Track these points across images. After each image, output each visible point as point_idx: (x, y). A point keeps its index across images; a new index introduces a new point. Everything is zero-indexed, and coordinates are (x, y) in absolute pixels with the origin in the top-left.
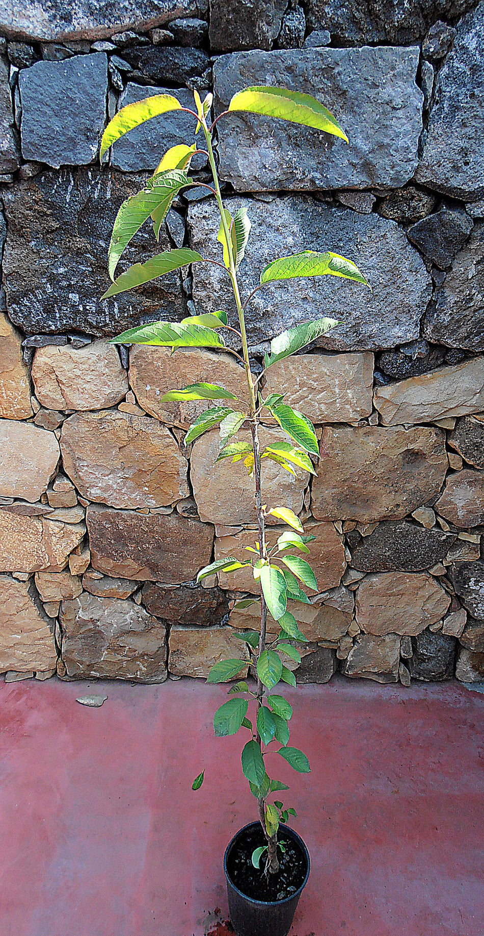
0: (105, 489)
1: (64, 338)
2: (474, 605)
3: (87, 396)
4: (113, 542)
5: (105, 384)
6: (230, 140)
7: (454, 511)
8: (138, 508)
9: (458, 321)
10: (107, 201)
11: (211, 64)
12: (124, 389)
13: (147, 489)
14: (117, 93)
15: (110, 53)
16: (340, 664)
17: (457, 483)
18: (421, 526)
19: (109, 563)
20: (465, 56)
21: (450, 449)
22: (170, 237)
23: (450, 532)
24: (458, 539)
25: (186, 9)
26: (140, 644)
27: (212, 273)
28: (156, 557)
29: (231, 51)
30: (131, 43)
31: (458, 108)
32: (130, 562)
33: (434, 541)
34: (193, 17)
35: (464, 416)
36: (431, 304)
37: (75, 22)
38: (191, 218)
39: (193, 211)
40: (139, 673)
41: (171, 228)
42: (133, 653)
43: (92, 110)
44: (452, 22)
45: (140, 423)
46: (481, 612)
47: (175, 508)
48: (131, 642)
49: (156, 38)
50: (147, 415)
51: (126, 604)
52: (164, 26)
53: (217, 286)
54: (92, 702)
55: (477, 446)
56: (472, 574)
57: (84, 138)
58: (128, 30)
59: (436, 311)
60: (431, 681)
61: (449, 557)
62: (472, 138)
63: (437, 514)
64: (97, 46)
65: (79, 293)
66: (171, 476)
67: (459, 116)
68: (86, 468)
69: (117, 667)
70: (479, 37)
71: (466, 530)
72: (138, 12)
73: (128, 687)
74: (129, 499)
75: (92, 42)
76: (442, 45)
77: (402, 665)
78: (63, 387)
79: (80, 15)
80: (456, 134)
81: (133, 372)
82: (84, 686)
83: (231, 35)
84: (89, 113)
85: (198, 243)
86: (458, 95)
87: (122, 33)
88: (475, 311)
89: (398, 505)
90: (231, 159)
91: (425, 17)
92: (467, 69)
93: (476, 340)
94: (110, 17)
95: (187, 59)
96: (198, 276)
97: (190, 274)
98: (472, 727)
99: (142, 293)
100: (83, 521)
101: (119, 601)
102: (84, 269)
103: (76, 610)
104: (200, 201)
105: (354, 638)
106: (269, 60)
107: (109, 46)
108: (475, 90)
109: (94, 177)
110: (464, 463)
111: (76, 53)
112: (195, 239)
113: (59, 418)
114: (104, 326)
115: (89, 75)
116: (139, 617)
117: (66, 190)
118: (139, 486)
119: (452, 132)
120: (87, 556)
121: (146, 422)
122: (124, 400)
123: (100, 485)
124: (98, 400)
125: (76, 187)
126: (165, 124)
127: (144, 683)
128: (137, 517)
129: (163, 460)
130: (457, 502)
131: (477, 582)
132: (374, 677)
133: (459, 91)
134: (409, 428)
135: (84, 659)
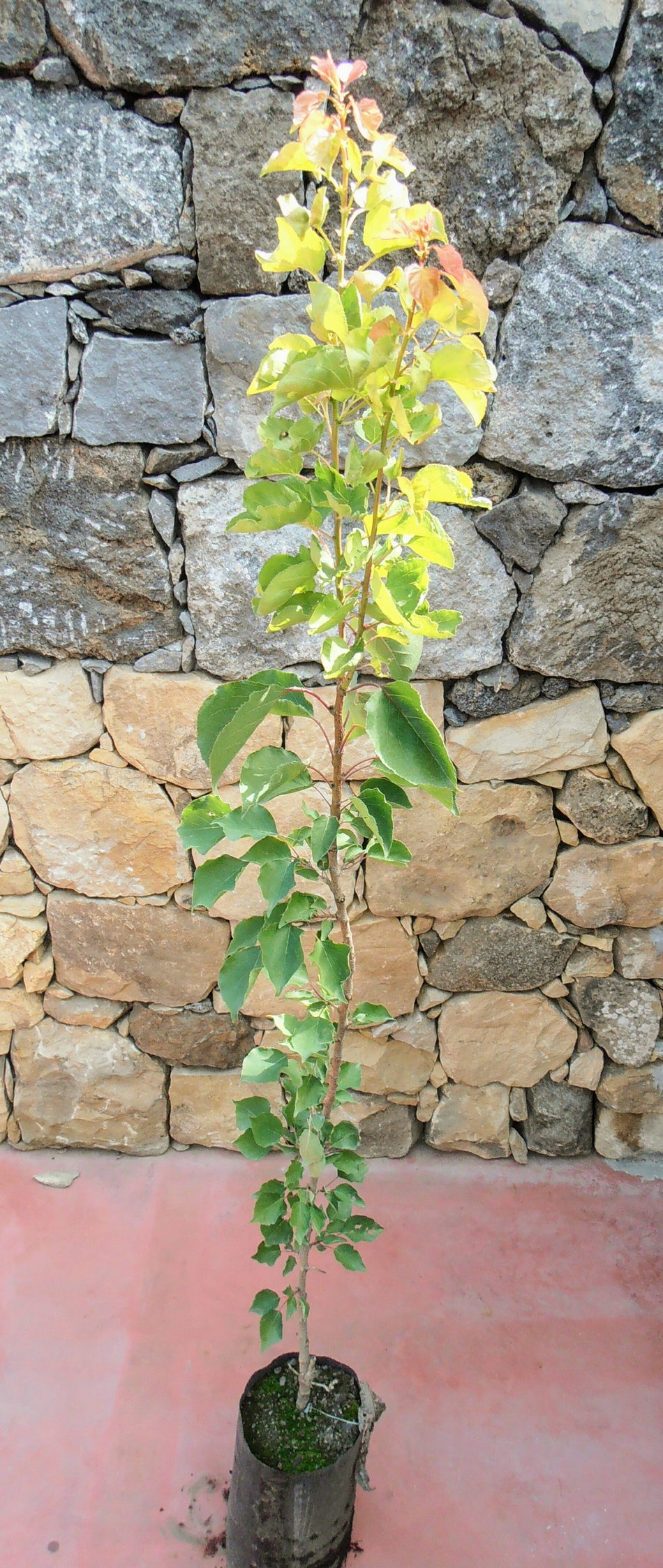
0: (73, 869)
1: (13, 661)
2: (612, 1042)
3: (45, 740)
4: (85, 944)
5: (70, 723)
6: (231, 407)
7: (571, 903)
8: (120, 897)
9: (553, 641)
10: (69, 483)
11: (202, 311)
12: (96, 731)
13: (131, 869)
14: (81, 346)
15: (69, 298)
16: (422, 1129)
17: (573, 864)
18: (525, 924)
19: (80, 975)
20: (535, 301)
21: (559, 815)
22: (154, 529)
23: (567, 933)
24: (580, 944)
25: (166, 246)
26: (127, 1096)
27: (211, 576)
28: (146, 968)
29: (226, 296)
30: (97, 286)
31: (530, 366)
32: (110, 974)
33: (545, 948)
34: (177, 254)
35: (576, 770)
36: (515, 616)
37: (23, 262)
38: (183, 504)
39: (184, 495)
40: (126, 1138)
41: (156, 518)
42: (117, 1109)
43: (48, 369)
44: (517, 258)
45: (120, 777)
46: (622, 1052)
47: (173, 897)
48: (114, 1092)
49: (129, 281)
50: (130, 766)
51: (106, 1037)
52: (139, 266)
53: (220, 594)
54: (55, 1180)
55: (595, 812)
56: (605, 995)
57: (36, 403)
58: (92, 271)
59: (521, 626)
60: (559, 1156)
61: (571, 971)
62: (554, 402)
63: (547, 908)
64: (53, 289)
65: (33, 602)
66: (165, 851)
67: (533, 375)
68: (45, 840)
69: (94, 1129)
70: (552, 277)
71: (591, 931)
72: (105, 250)
73: (111, 1160)
74: (107, 884)
75: (47, 284)
76: (504, 287)
77: (515, 1132)
78: (12, 727)
79: (30, 253)
80: (532, 398)
81: (109, 707)
82: (47, 1157)
83: (226, 277)
84: (43, 373)
85: (193, 537)
86: (529, 350)
87: (83, 274)
88: (577, 627)
89: (489, 895)
90: (233, 431)
91: (480, 254)
92: (539, 317)
93: (581, 665)
94: (68, 256)
95: (170, 305)
96: (193, 580)
97: (183, 577)
98: (613, 1223)
99: (119, 601)
100: (43, 914)
101: (97, 1032)
102: (39, 570)
103: (34, 1044)
104: (194, 482)
105: (440, 1090)
106: (276, 307)
107: (70, 291)
108: (552, 343)
109: (51, 451)
110: (581, 837)
111: (26, 298)
112: (188, 532)
113: (7, 770)
114: (68, 646)
115: (43, 326)
116: (124, 1055)
117: (14, 468)
118: (120, 865)
119: (526, 396)
120: (47, 965)
121: (129, 776)
122: (97, 745)
123: (65, 863)
124: (60, 745)
125: (29, 460)
126: (143, 386)
127: (135, 1155)
128: (119, 911)
129: (153, 829)
130: (573, 890)
131: (613, 1007)
132: (474, 1150)
133: (531, 345)
134: (497, 785)
135: (46, 1117)
